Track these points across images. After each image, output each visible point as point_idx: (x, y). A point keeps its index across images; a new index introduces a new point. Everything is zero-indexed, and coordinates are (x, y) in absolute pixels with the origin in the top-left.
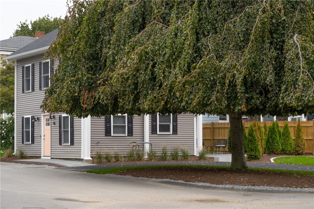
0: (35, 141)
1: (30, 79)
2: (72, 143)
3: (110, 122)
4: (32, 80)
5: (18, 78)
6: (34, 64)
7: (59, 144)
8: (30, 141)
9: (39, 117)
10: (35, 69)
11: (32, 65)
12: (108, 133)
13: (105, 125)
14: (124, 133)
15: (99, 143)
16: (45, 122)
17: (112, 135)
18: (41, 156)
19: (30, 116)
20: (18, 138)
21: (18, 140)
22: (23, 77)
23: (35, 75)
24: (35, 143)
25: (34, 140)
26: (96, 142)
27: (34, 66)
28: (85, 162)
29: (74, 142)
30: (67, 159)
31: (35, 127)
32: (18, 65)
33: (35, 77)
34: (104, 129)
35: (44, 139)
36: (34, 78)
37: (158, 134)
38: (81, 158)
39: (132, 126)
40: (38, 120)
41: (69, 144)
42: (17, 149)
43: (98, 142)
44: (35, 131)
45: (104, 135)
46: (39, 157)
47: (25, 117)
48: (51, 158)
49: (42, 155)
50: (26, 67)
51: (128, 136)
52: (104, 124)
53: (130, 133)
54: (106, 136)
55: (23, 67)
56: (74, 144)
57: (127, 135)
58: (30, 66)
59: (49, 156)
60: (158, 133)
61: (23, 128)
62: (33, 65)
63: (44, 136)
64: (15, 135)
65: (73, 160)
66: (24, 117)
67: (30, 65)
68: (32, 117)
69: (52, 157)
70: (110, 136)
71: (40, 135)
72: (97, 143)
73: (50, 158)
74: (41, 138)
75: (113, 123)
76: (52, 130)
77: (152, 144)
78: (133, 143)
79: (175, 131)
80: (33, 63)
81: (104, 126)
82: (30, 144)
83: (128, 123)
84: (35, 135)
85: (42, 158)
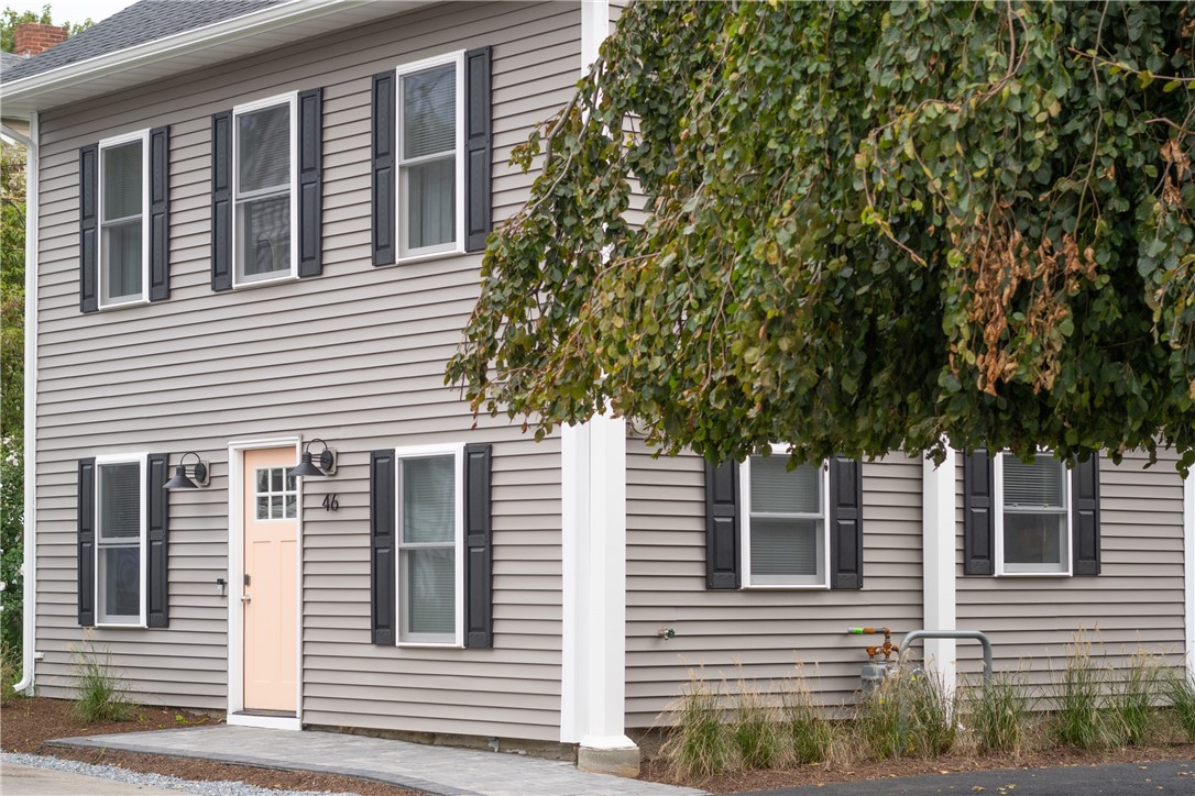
0: (174, 613)
1: (139, 223)
2: (481, 633)
3: (734, 499)
4: (158, 229)
5: (47, 222)
6: (169, 128)
7: (368, 638)
8: (137, 613)
9: (206, 459)
10: (176, 157)
11: (153, 136)
12: (720, 568)
13: (705, 517)
14: (811, 568)
15: (671, 634)
16: (254, 494)
17: (747, 580)
18: (224, 711)
19: (140, 456)
20: (45, 587)
21: (43, 599)
22: (87, 215)
23: (176, 195)
24: (174, 626)
25: (168, 607)
26: (654, 630)
27: (169, 139)
28: (594, 765)
29: (498, 628)
30: (431, 738)
31: (174, 525)
32: (44, 141)
33: (176, 207)
34: (698, 540)
35: (246, 602)
36: (169, 215)
37: (1001, 578)
38: (564, 739)
39: (858, 522)
40: (202, 480)
41: (459, 641)
42: (39, 655)
43: (666, 629)
44: (174, 551)
45: (699, 585)
46: (211, 717)
47: (104, 458)
48: (306, 727)
49: (233, 704)
50: (111, 153)
51: (835, 588)
52: (697, 510)
53: (849, 571)
54: (710, 587)
55: (87, 154)
56: (498, 642)
57: (828, 585)
58: (139, 143)
59: (291, 714)
60: (1000, 568)
61: (85, 528)
62: (163, 138)
63: (247, 580)
64: (28, 570)
65: (492, 750)
66: (97, 462)
67: (143, 135)
68: (151, 459)
69: (311, 719)
70: (735, 586)
71: (214, 577)
72: (660, 637)
73: (294, 725)
74: (224, 596)
75: (753, 508)
76: (310, 543)
77: (991, 639)
78: (866, 633)
79: (1089, 560)
80: (161, 122)
81: (697, 525)
82: (141, 630)
83: (837, 503)
84: (173, 577)
85: (231, 719)
